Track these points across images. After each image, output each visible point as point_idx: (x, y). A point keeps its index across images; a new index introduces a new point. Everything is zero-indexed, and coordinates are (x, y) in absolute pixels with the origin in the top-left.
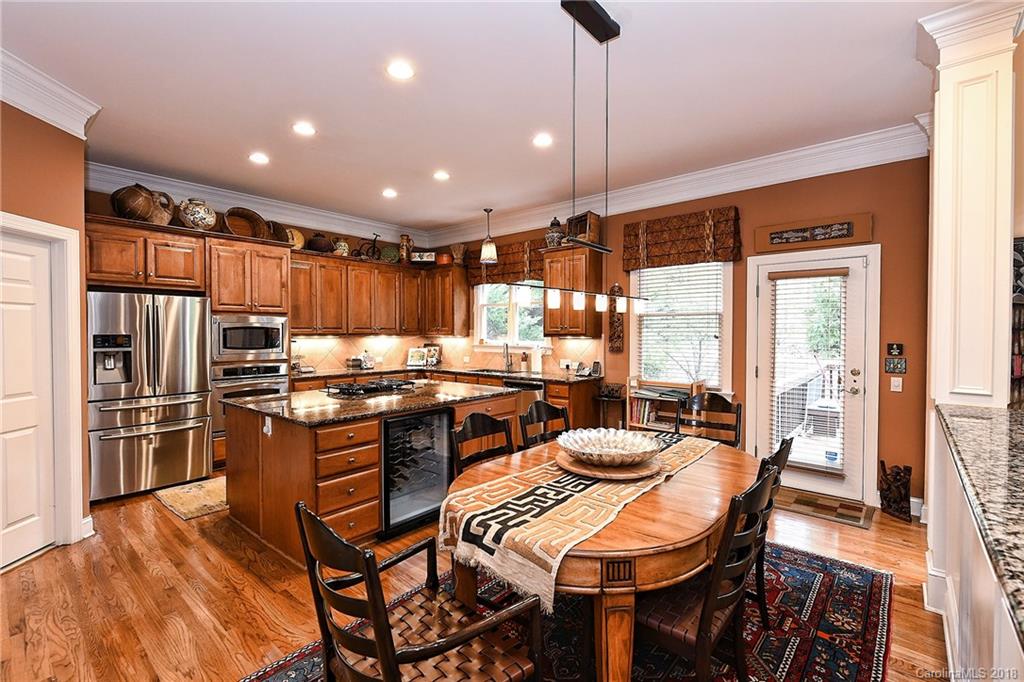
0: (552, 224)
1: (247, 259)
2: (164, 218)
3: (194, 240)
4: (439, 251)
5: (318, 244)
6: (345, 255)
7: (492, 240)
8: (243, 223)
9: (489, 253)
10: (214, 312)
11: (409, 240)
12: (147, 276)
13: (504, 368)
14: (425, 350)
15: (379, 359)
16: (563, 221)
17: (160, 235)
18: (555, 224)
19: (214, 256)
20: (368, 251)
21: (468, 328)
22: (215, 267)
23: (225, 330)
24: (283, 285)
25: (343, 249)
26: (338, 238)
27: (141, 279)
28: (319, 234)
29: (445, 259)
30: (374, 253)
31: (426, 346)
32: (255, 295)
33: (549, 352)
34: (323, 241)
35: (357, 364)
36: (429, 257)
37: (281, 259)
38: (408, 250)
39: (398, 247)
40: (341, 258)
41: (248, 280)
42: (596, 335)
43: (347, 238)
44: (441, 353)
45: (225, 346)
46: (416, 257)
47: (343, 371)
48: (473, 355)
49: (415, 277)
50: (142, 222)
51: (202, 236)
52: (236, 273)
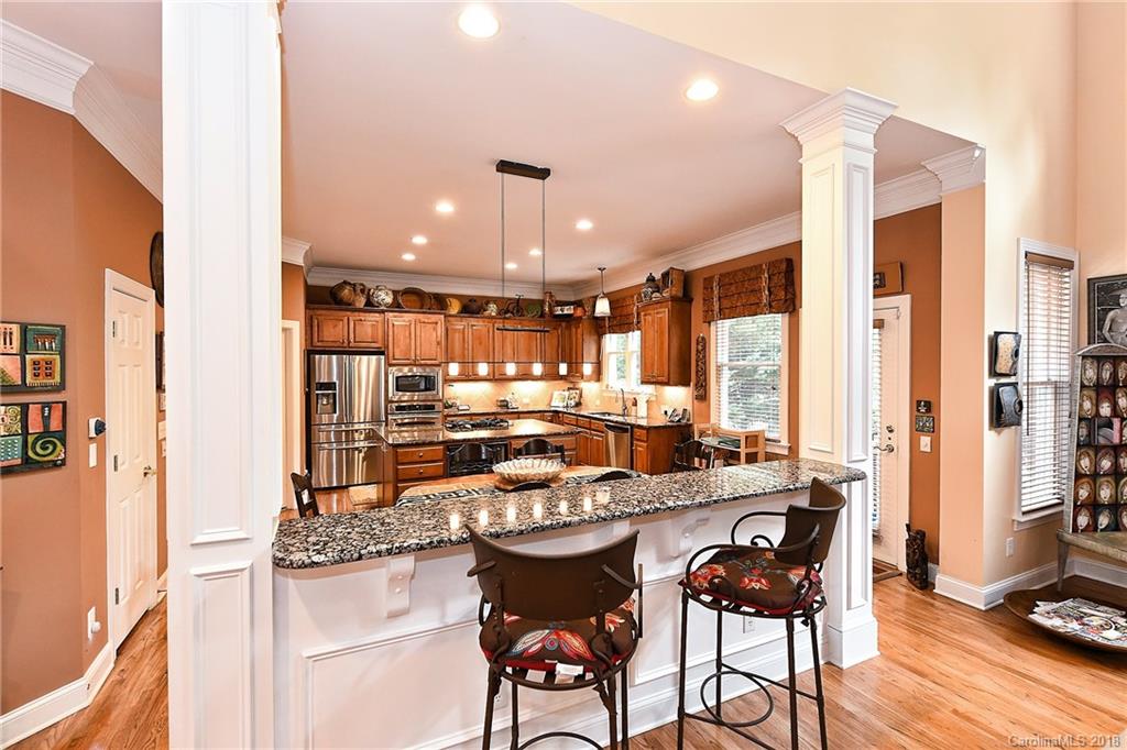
0: (648, 280)
1: (413, 326)
2: (361, 302)
3: (377, 315)
4: (578, 304)
5: (472, 307)
6: (493, 314)
7: (606, 295)
8: (414, 298)
9: (603, 308)
10: (391, 365)
11: (551, 296)
12: (349, 342)
13: (621, 412)
14: (566, 393)
15: (526, 401)
16: (658, 276)
17: (356, 314)
18: (651, 279)
19: (391, 325)
20: (514, 309)
21: (598, 374)
22: (391, 333)
23: (397, 378)
24: (438, 343)
25: (493, 309)
26: (488, 300)
27: (345, 345)
28: (472, 299)
29: (579, 312)
30: (518, 311)
31: (569, 389)
32: (418, 352)
33: (653, 399)
34: (474, 306)
35: (504, 404)
36: (568, 310)
37: (436, 323)
38: (550, 305)
39: (542, 302)
40: (490, 317)
41: (413, 341)
42: (686, 383)
43: (497, 300)
44: (581, 396)
45: (397, 390)
46: (558, 311)
47: (494, 410)
48: (602, 398)
49: (554, 330)
50: (347, 306)
51: (383, 312)
52: (405, 337)
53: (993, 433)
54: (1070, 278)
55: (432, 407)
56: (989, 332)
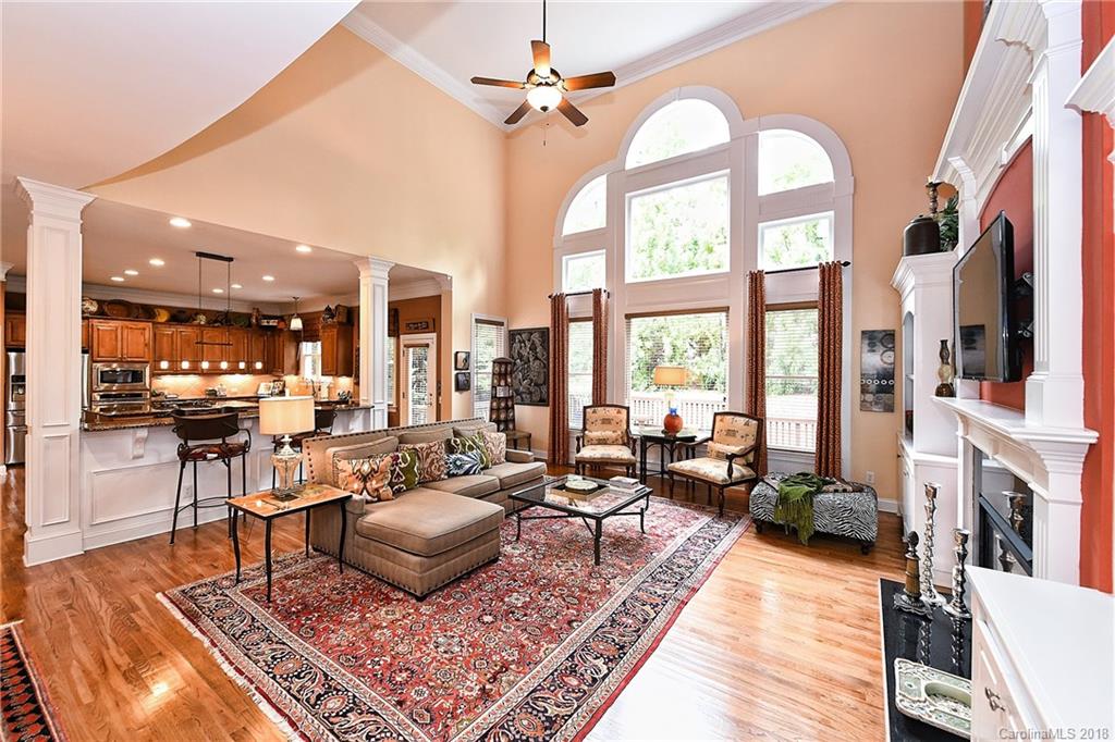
0: (326, 309)
1: (119, 331)
4: (281, 319)
5: (179, 317)
6: (202, 323)
7: (299, 316)
8: (122, 308)
9: (296, 324)
10: (96, 362)
11: (258, 312)
14: (272, 384)
15: (234, 390)
16: (333, 307)
18: (328, 309)
19: (95, 329)
20: (222, 319)
21: (297, 370)
22: (95, 335)
23: (102, 372)
24: (146, 345)
25: (202, 319)
26: (198, 312)
28: (181, 311)
29: (282, 325)
30: (226, 322)
31: (273, 381)
32: (125, 352)
33: (330, 385)
34: (185, 315)
35: (213, 393)
36: (273, 323)
37: (144, 329)
38: (257, 318)
39: (249, 316)
40: (199, 325)
41: (119, 343)
42: (349, 375)
43: (204, 312)
44: (284, 386)
45: (102, 382)
46: (264, 323)
47: (204, 397)
48: (299, 387)
49: (261, 336)
51: (87, 318)
52: (111, 339)
53: (457, 393)
54: (503, 330)
55: (140, 395)
56: (454, 352)
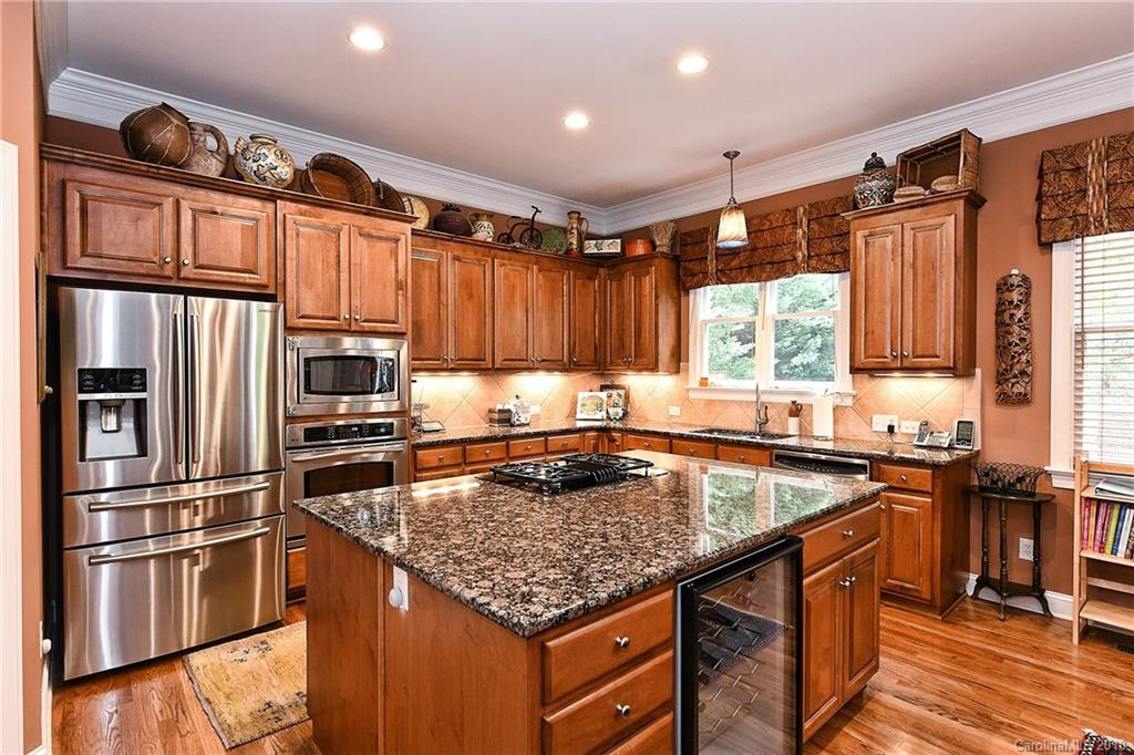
0: (868, 166)
1: (344, 240)
2: (212, 168)
3: (257, 203)
4: (627, 238)
5: (449, 223)
6: (490, 240)
8: (334, 182)
9: (733, 229)
10: (290, 330)
11: (580, 220)
12: (179, 266)
13: (751, 427)
14: (603, 395)
15: (535, 409)
17: (201, 193)
18: (875, 165)
19: (291, 233)
20: (521, 236)
21: (674, 359)
22: (291, 253)
23: (308, 361)
24: (400, 286)
25: (486, 232)
26: (478, 215)
27: (169, 270)
28: (450, 207)
29: (640, 249)
30: (531, 239)
31: (603, 388)
32: (356, 302)
33: (849, 402)
34: (456, 218)
35: (505, 418)
36: (612, 247)
37: (397, 241)
38: (580, 234)
39: (565, 231)
40: (483, 244)
41: (344, 276)
42: (963, 372)
43: (491, 216)
44: (627, 397)
45: (308, 390)
46: (591, 248)
47: (482, 430)
48: (685, 401)
49: (590, 278)
50: (172, 168)
51: (271, 197)
52: (325, 261)
